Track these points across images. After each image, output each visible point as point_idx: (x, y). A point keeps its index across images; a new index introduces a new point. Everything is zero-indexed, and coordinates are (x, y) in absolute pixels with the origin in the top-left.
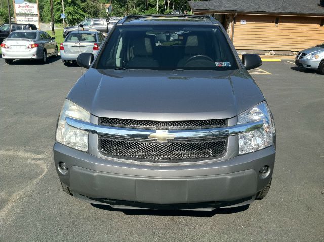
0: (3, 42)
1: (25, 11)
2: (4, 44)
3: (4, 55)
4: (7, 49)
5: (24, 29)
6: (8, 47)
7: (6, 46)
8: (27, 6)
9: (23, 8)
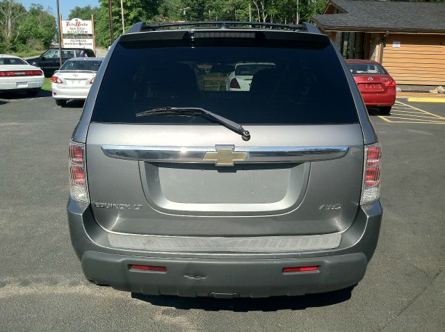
0: (55, 75)
1: (76, 31)
2: (57, 78)
3: (55, 94)
4: (60, 85)
5: (78, 55)
6: (62, 82)
7: (58, 81)
8: (78, 24)
9: (73, 27)
